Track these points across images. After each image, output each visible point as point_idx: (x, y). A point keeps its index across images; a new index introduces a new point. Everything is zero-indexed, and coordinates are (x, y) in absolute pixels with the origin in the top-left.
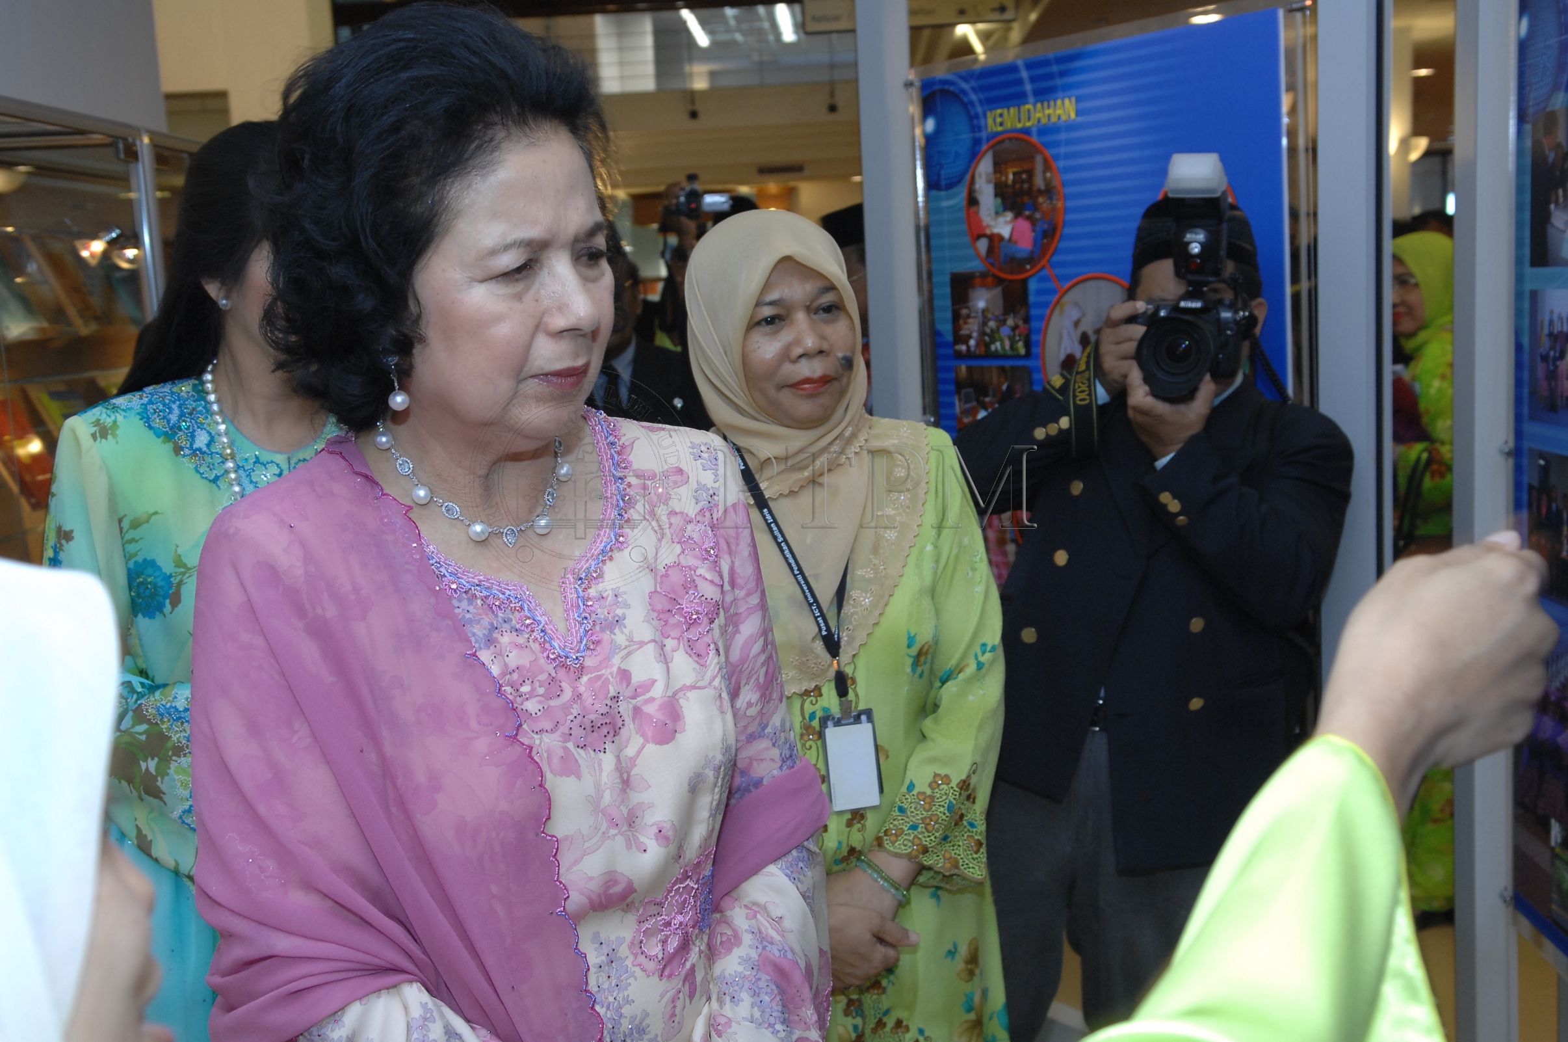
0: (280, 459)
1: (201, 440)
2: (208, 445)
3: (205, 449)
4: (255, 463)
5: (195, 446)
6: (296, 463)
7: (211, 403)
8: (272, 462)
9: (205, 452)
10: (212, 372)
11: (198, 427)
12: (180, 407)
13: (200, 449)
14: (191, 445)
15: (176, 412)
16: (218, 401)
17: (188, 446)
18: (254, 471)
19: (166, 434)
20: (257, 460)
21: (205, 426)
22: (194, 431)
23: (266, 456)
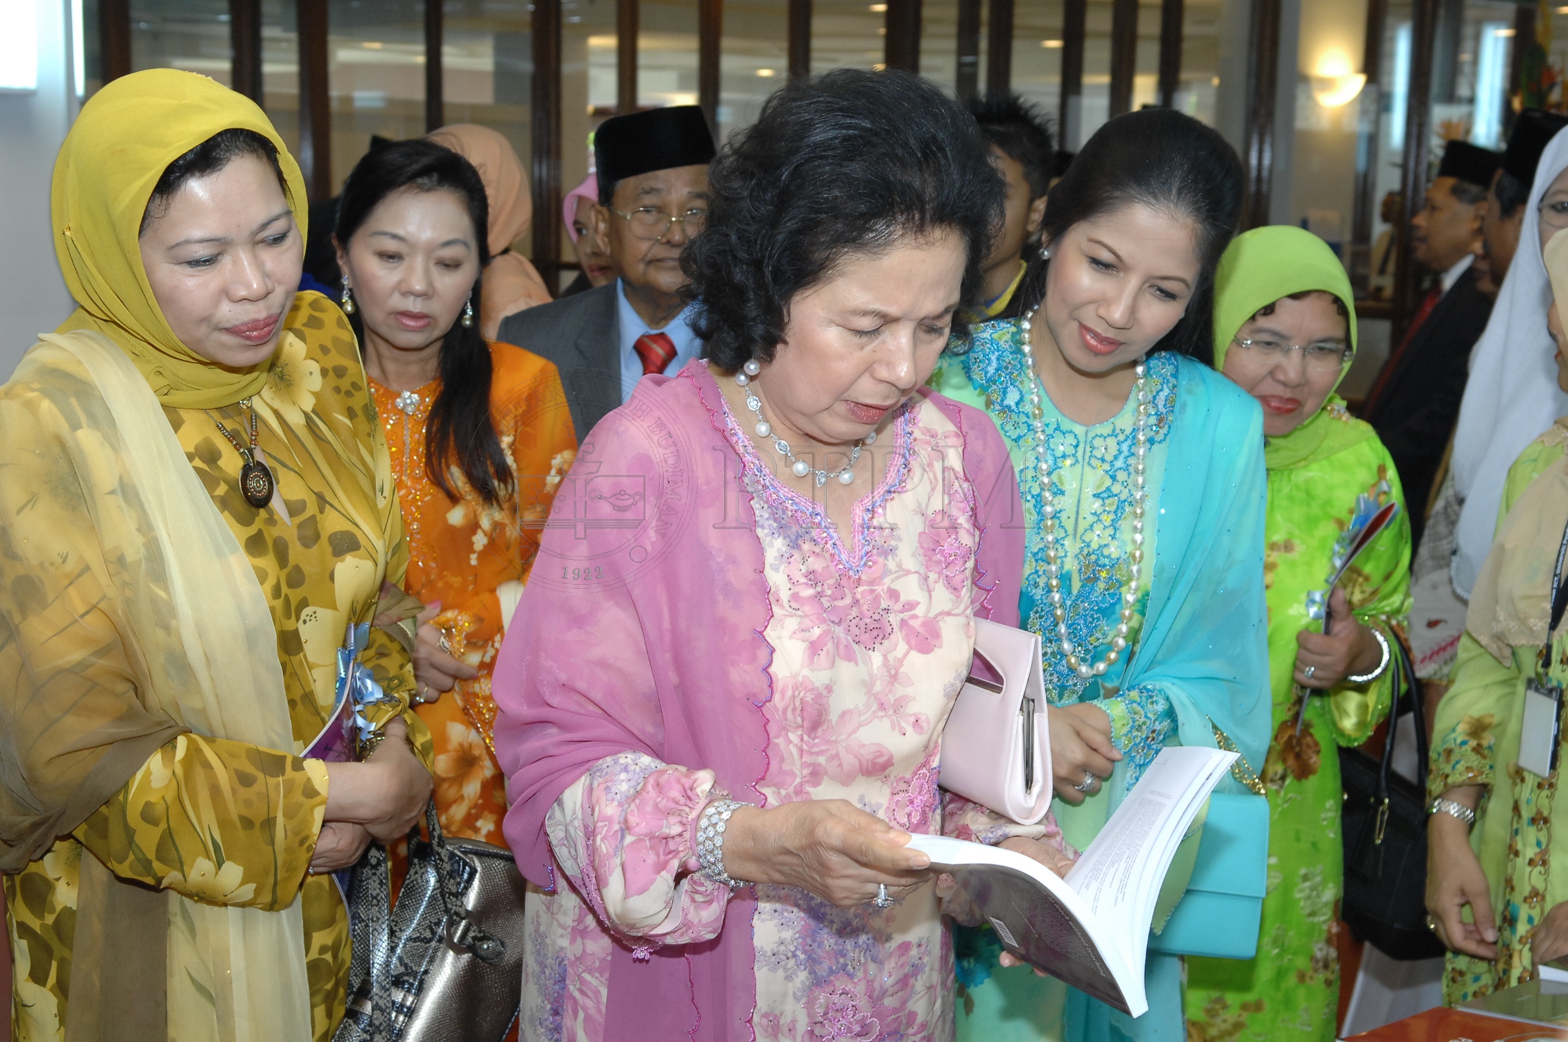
0: (1079, 429)
1: (1012, 398)
2: (1017, 404)
3: (1014, 407)
4: (1056, 429)
5: (1006, 403)
6: (1093, 438)
7: (1025, 355)
8: (1071, 432)
9: (1013, 411)
10: (1031, 320)
11: (1012, 384)
12: (998, 359)
13: (1009, 407)
14: (1002, 401)
15: (994, 364)
16: (1032, 355)
17: (999, 401)
18: (1053, 437)
19: (982, 386)
20: (1057, 429)
21: (1017, 383)
22: (1007, 387)
23: (1066, 424)
